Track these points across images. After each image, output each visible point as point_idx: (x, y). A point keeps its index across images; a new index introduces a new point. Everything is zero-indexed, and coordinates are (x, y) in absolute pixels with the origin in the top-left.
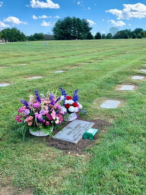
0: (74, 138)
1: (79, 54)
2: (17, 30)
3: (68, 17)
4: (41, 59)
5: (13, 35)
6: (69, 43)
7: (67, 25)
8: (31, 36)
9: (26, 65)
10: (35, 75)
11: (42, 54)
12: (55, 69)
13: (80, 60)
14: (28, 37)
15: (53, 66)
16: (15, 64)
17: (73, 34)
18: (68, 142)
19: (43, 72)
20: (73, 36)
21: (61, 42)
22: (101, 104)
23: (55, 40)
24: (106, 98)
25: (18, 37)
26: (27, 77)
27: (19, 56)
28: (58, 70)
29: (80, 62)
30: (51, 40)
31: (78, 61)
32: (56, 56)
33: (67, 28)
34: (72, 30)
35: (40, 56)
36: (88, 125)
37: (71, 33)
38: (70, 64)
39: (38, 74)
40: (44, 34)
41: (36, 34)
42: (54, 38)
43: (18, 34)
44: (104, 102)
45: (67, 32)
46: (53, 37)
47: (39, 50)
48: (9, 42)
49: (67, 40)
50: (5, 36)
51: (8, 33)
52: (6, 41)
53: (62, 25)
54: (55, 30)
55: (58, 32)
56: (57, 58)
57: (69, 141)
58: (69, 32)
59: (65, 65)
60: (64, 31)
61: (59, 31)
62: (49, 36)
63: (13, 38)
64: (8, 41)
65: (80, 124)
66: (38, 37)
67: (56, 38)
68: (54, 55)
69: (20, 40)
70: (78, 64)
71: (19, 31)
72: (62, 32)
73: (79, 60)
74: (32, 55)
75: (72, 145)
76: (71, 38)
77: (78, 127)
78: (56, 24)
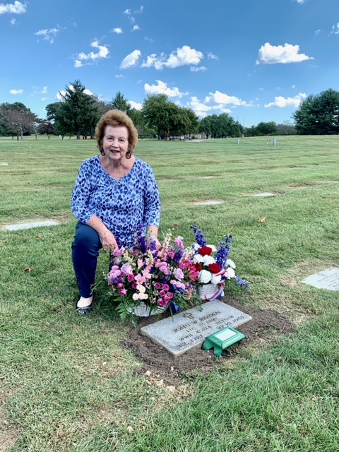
0: (181, 342)
1: (330, 162)
2: (229, 117)
3: (330, 90)
4: (245, 170)
5: (220, 127)
6: (322, 140)
7: (325, 107)
8: (253, 127)
9: (210, 179)
10: (212, 198)
11: (255, 160)
12: (259, 189)
13: (322, 175)
14: (248, 129)
15: (259, 182)
16: (193, 177)
17: (336, 123)
18: (162, 348)
19: (231, 193)
20: (335, 127)
21: (306, 139)
22: (310, 274)
23: (298, 134)
24: (331, 262)
25: (229, 129)
26: (196, 200)
27: (210, 163)
28: (263, 192)
29: (321, 177)
30: (289, 135)
31: (317, 176)
32: (279, 165)
33: (324, 112)
34: (335, 116)
35: (248, 163)
36: (233, 319)
37: (332, 121)
38: (294, 181)
39: (219, 196)
40: (277, 124)
41: (261, 124)
42: (296, 131)
43: (229, 125)
44: (320, 272)
45: (323, 119)
46: (294, 130)
47: (253, 152)
48: (213, 139)
49: (321, 134)
50: (206, 129)
51: (213, 122)
52: (207, 136)
53: (315, 105)
54: (299, 116)
55: (305, 119)
56: (277, 169)
57: (165, 346)
58: (327, 119)
59: (285, 182)
60: (317, 117)
61: (307, 117)
62: (286, 127)
63: (221, 131)
64: (212, 137)
65: (217, 313)
66: (265, 130)
67: (299, 131)
68: (277, 163)
69: (231, 134)
70: (314, 181)
71: (231, 120)
72: (312, 119)
73: (319, 175)
74: (233, 162)
75: (167, 357)
76: (330, 130)
77: (208, 320)
78: (304, 105)
